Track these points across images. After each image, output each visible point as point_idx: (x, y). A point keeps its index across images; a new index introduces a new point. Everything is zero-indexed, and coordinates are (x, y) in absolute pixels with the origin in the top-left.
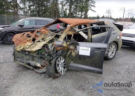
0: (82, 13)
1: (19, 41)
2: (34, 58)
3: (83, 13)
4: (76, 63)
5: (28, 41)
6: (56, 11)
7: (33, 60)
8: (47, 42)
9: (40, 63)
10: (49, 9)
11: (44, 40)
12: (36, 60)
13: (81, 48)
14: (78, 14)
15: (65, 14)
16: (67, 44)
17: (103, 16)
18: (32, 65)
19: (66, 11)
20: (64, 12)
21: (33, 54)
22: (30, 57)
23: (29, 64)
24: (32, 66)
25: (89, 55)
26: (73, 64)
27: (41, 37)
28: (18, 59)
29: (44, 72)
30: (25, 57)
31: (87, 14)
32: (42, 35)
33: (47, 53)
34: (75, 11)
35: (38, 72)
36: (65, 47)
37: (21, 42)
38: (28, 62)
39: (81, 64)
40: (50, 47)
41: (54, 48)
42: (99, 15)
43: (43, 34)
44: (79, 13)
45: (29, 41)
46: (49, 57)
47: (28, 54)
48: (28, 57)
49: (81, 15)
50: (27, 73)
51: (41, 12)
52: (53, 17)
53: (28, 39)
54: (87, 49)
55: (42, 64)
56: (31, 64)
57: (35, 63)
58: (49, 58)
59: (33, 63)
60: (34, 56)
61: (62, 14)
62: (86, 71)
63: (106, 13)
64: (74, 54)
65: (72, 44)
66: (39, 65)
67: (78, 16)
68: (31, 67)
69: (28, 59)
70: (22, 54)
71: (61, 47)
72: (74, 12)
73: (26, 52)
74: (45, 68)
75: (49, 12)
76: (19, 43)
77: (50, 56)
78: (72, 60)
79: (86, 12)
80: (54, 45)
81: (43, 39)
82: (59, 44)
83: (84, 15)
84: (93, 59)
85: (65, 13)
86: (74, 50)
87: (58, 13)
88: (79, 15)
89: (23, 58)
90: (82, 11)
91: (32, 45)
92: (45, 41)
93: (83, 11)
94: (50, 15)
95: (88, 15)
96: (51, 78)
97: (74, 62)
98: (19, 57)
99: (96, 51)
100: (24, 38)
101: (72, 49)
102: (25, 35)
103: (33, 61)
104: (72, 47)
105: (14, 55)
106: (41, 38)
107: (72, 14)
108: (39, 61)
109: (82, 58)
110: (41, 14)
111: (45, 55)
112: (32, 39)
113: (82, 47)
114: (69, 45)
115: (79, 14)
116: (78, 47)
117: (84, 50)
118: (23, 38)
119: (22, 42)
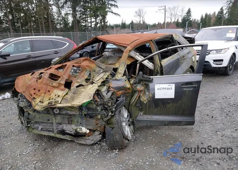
0: (96, 19)
1: (34, 89)
2: (73, 119)
3: (98, 18)
4: (149, 114)
5: (54, 87)
6: (47, 19)
7: (70, 122)
8: (99, 84)
9: (86, 126)
10: (33, 17)
11: (91, 81)
12: (78, 122)
13: (157, 87)
14: (89, 21)
15: (66, 24)
16: (132, 82)
17: (132, 22)
18: (70, 132)
19: (67, 18)
20: (64, 19)
21: (68, 112)
22: (63, 118)
23: (63, 132)
24: (70, 135)
25: (173, 97)
26: (142, 117)
27: (83, 76)
28: (36, 126)
29: (97, 140)
30: (54, 120)
31: (106, 21)
32: (84, 72)
33: (101, 105)
34: (84, 16)
35: (84, 143)
36: (129, 89)
37: (39, 91)
38: (60, 127)
39: (157, 114)
40: (104, 94)
41: (112, 94)
42: (124, 21)
43: (87, 71)
44: (91, 19)
45: (57, 87)
46: (104, 112)
47: (58, 114)
48: (59, 119)
49: (95, 23)
50: (64, 149)
51: (17, 23)
52: (44, 31)
53: (55, 84)
54: (169, 87)
55: (91, 128)
56: (68, 132)
57: (75, 128)
58: (106, 114)
59: (70, 128)
60: (71, 115)
61: (61, 24)
62: (168, 125)
63: (135, 16)
64: (145, 99)
65: (140, 82)
66: (84, 130)
67: (90, 25)
68: (68, 136)
69: (60, 122)
70: (46, 115)
71: (122, 90)
72: (82, 19)
73: (55, 111)
74: (97, 133)
75: (34, 22)
76: (35, 94)
77: (106, 109)
78: (141, 110)
79: (104, 17)
80: (111, 89)
81: (87, 80)
82: (120, 86)
83: (101, 22)
84: (180, 102)
85: (65, 21)
86: (145, 93)
87: (52, 21)
88: (93, 23)
89: (49, 122)
90: (96, 16)
91: (67, 94)
92: (93, 83)
93: (98, 16)
94: (38, 26)
95: (107, 23)
96: (116, 149)
97: (145, 114)
98: (41, 121)
99: (185, 89)
100: (44, 82)
101: (141, 91)
102: (45, 77)
103: (71, 124)
104: (139, 87)
105: (28, 119)
106: (84, 79)
107: (79, 22)
108: (84, 123)
109: (160, 104)
110: (19, 27)
111: (97, 110)
112: (63, 82)
113: (158, 85)
114: (135, 84)
115: (91, 22)
116: (151, 85)
117: (164, 89)
118: (41, 82)
119: (41, 92)
